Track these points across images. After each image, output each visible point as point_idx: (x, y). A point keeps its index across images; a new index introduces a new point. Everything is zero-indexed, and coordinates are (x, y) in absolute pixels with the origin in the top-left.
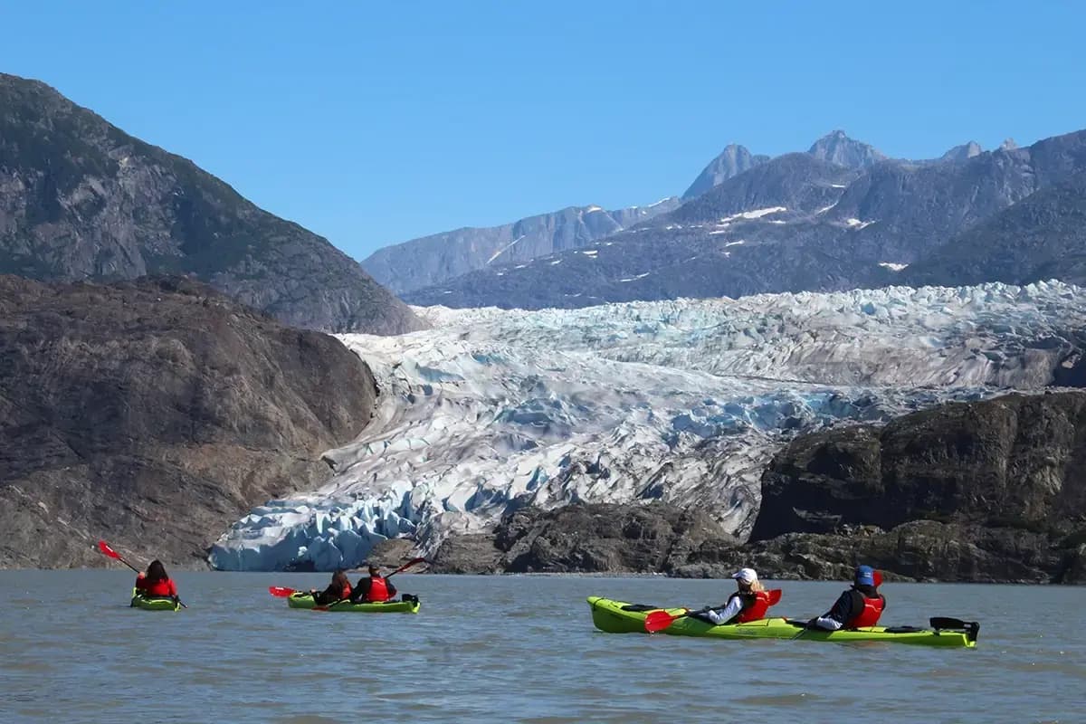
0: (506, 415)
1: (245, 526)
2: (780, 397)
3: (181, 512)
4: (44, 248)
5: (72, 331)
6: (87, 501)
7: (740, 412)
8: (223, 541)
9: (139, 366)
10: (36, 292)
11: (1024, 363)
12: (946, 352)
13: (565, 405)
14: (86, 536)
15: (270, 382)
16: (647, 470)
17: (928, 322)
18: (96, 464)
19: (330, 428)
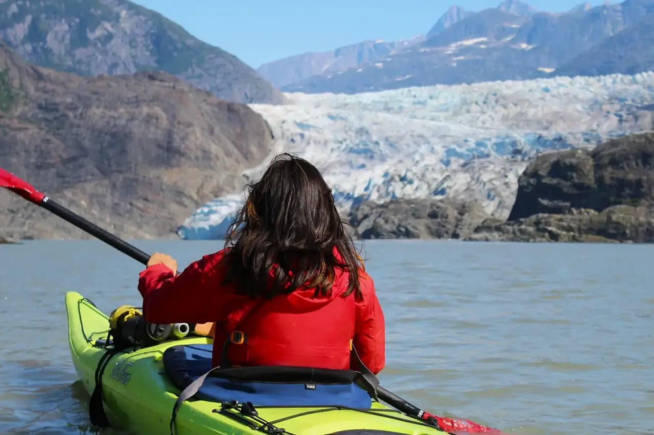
0: (348, 149)
1: (199, 214)
2: (507, 137)
3: (163, 206)
4: (80, 62)
5: (98, 103)
6: (109, 201)
7: (485, 146)
8: (187, 222)
9: (136, 122)
10: (76, 82)
11: (636, 118)
12: (592, 113)
13: (382, 143)
14: (108, 220)
15: (212, 132)
16: (435, 179)
17: (580, 96)
18: (112, 179)
19: (247, 158)
